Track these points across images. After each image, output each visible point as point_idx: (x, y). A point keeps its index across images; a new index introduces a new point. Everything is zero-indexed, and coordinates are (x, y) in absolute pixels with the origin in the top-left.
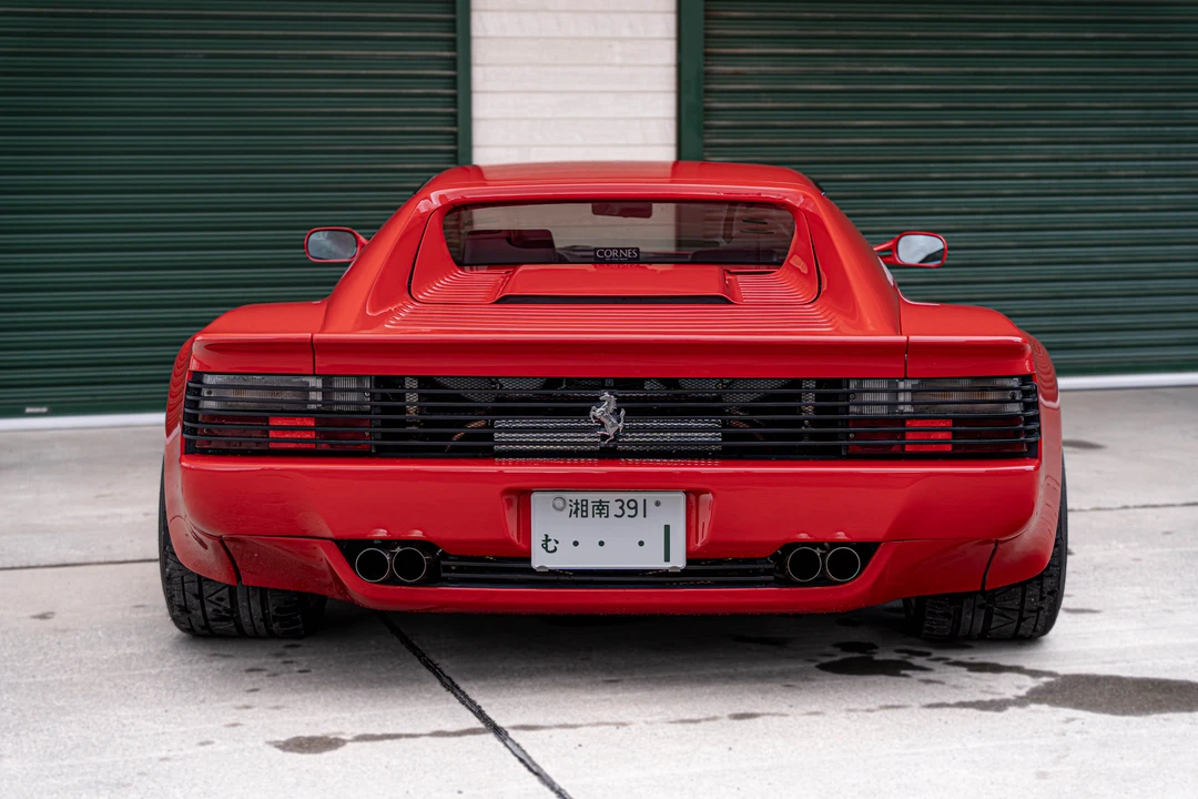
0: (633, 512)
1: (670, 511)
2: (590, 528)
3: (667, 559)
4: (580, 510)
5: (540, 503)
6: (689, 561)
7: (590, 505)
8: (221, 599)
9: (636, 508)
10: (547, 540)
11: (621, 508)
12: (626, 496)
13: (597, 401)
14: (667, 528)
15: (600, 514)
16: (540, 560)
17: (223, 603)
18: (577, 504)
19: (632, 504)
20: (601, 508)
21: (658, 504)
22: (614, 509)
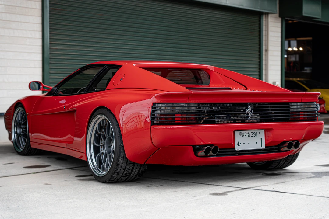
0: (254, 135)
1: (262, 134)
2: (247, 140)
3: (262, 147)
4: (244, 135)
5: (237, 133)
6: (266, 147)
7: (246, 134)
8: (129, 170)
9: (255, 134)
10: (238, 143)
11: (252, 134)
12: (253, 131)
13: (247, 108)
14: (261, 139)
15: (248, 136)
16: (237, 148)
17: (129, 171)
18: (244, 134)
19: (254, 133)
20: (249, 134)
21: (259, 133)
22: (251, 135)
